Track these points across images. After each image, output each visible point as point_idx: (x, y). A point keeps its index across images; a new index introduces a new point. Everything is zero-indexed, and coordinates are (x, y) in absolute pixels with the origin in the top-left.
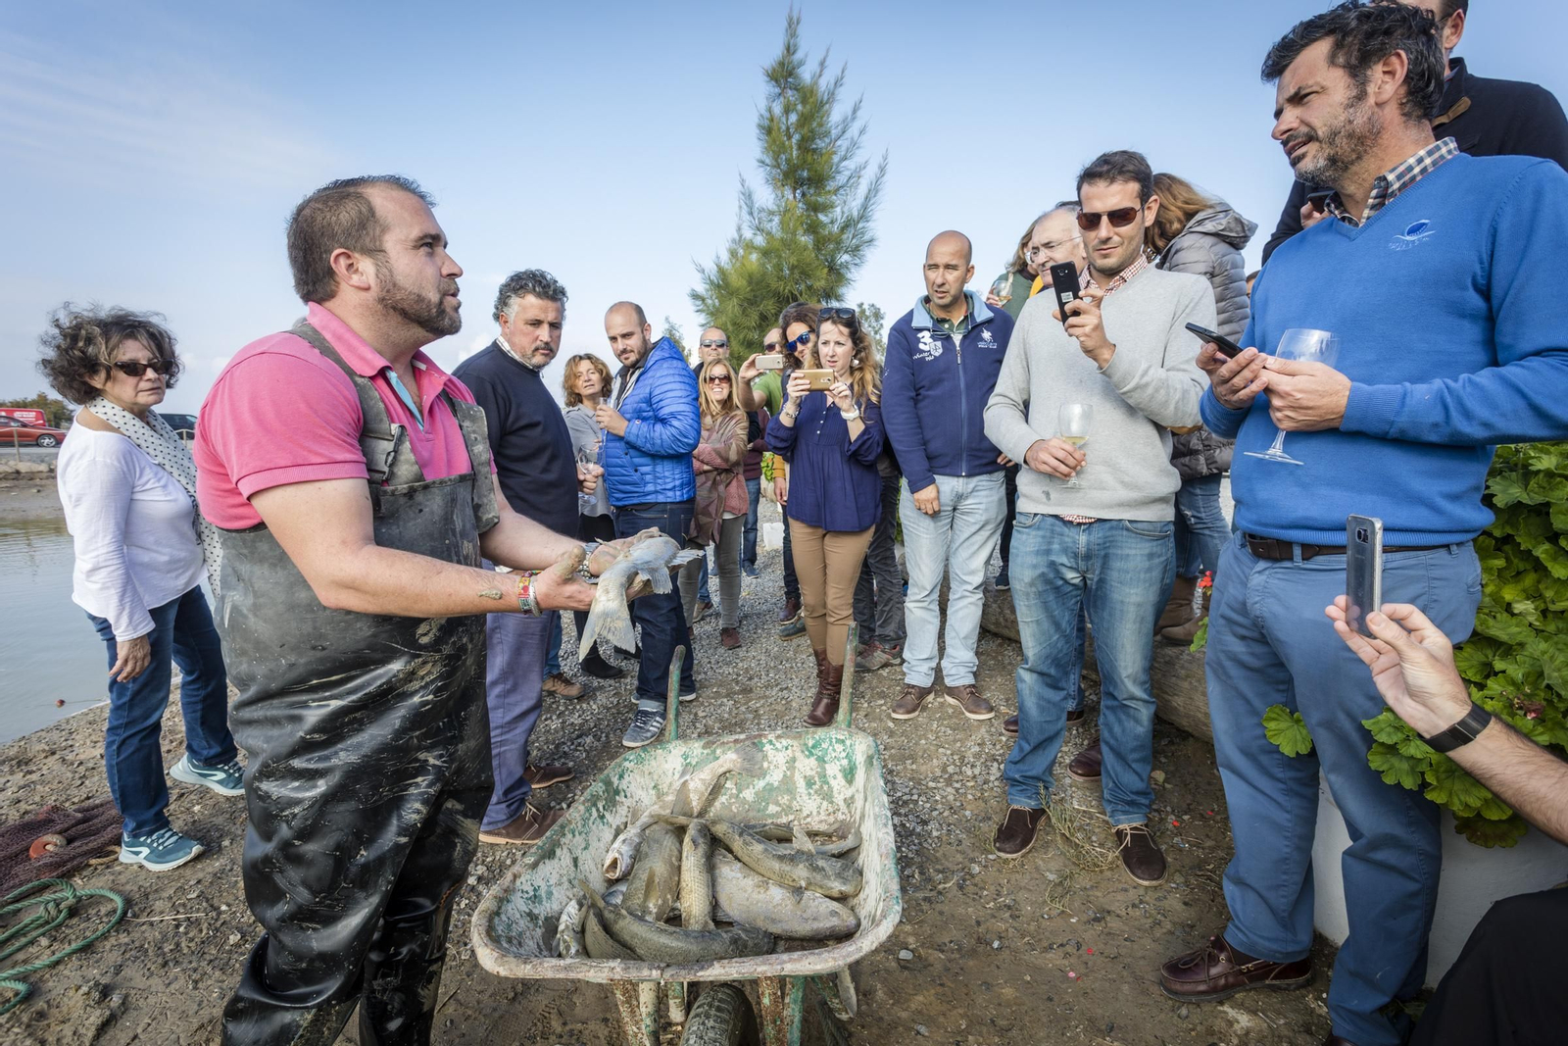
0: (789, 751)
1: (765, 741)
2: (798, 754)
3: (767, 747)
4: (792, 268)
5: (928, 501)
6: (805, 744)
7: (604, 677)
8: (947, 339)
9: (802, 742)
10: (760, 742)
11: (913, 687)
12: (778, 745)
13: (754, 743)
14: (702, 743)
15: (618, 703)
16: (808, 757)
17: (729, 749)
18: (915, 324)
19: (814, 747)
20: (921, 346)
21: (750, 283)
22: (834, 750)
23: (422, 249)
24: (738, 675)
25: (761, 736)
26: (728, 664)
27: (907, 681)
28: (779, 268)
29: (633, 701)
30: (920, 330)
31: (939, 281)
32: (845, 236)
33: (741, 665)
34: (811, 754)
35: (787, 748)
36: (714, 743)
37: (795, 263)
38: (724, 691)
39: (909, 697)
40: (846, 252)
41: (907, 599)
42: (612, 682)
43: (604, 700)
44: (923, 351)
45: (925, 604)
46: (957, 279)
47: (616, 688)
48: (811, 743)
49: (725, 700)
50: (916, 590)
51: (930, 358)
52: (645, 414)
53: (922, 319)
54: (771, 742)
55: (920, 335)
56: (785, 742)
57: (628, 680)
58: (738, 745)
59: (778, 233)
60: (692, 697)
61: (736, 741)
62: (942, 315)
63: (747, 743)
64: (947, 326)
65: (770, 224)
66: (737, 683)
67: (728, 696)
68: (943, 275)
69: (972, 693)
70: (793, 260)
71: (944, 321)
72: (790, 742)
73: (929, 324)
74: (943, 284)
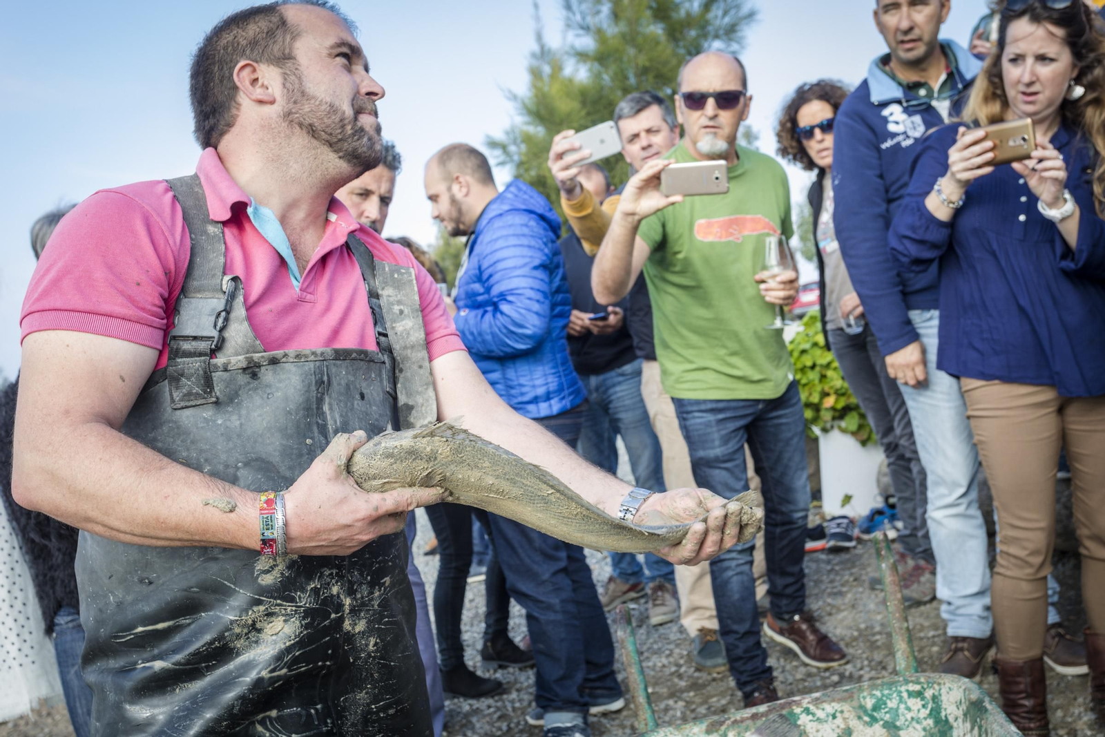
0: (839, 721)
1: (797, 710)
2: (854, 723)
3: (804, 720)
4: (644, 71)
5: (907, 366)
6: (862, 707)
7: (478, 695)
8: (928, 113)
9: (855, 703)
10: (792, 713)
11: (964, 639)
12: (820, 714)
13: (781, 716)
14: (704, 726)
15: (509, 729)
16: (870, 724)
17: (747, 729)
18: (875, 98)
19: (876, 708)
20: (892, 128)
21: (584, 103)
22: (909, 709)
23: (338, 59)
24: (679, 666)
25: (790, 704)
26: (658, 652)
27: (951, 631)
28: (621, 76)
29: (532, 721)
30: (884, 104)
31: (905, 25)
32: (710, 15)
33: (677, 651)
34: (874, 720)
35: (834, 717)
36: (722, 723)
37: (647, 64)
38: (663, 691)
39: (960, 656)
40: (717, 37)
41: (930, 507)
42: (490, 701)
43: (487, 727)
44: (894, 135)
45: (961, 509)
46: (930, 18)
47: (498, 709)
48: (869, 703)
49: (671, 702)
50: (943, 490)
51: (909, 142)
52: (480, 298)
53: (883, 89)
54: (807, 711)
55: (886, 112)
56: (829, 708)
57: (514, 695)
58: (759, 723)
59: (612, 30)
60: (618, 705)
61: (754, 717)
62: (913, 77)
63: (771, 717)
64: (922, 92)
65: (597, 19)
66: (680, 676)
67: (672, 695)
68: (909, 16)
69: (1060, 636)
70: (642, 60)
71: (918, 85)
72: (837, 706)
73: (898, 93)
74: (911, 29)
